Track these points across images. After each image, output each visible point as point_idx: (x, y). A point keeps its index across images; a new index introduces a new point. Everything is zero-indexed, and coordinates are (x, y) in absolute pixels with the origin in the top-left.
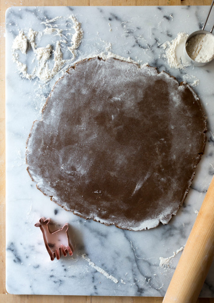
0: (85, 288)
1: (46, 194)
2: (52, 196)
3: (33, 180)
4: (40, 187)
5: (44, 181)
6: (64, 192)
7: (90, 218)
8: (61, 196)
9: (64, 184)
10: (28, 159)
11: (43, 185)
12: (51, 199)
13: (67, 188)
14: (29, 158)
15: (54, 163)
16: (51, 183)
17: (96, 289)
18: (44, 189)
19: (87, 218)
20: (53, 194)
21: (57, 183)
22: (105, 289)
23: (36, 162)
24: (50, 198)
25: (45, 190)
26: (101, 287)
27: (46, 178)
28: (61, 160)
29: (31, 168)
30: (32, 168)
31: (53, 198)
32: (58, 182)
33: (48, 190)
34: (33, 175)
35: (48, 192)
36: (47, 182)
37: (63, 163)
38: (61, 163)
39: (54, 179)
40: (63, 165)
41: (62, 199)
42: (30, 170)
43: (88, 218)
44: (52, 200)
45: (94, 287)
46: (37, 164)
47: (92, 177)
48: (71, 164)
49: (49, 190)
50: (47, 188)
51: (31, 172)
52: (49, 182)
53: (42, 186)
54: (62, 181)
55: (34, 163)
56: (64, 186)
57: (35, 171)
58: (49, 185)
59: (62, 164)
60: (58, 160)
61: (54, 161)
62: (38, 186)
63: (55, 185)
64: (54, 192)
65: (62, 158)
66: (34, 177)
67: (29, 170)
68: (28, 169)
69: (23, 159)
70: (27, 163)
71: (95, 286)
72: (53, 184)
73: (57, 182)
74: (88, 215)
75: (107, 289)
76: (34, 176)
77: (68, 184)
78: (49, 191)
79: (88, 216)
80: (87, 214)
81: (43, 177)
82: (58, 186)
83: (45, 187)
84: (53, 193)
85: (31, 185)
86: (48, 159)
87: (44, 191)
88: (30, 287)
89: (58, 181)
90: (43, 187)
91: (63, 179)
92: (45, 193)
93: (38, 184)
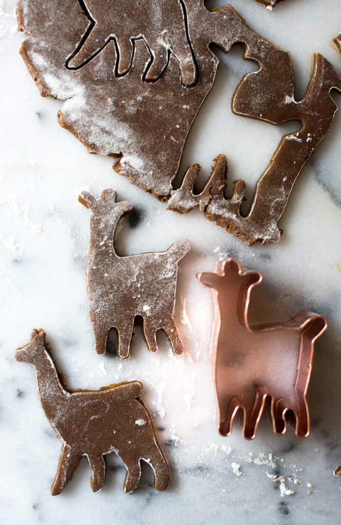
0: (246, 512)
1: (98, 144)
2: (120, 156)
3: (46, 92)
4: (73, 117)
5: (89, 97)
6: (168, 137)
7: (265, 238)
8: (156, 153)
9: (168, 106)
10: (26, 10)
11: (84, 111)
12: (117, 165)
13: (180, 121)
14: (29, 6)
15: (129, 24)
16: (116, 104)
17: (286, 512)
18: (89, 127)
19: (256, 237)
20: (122, 145)
21: (144, 103)
22: (320, 512)
23: (58, 19)
24: (112, 161)
25: (92, 128)
26: (305, 507)
27: (101, 82)
28: (157, 14)
29: (38, 44)
30: (42, 44)
31: (122, 160)
32: (144, 98)
33: (103, 130)
34: (46, 70)
35: (106, 139)
36: (102, 99)
37: (163, 26)
38: (159, 25)
39: (130, 86)
40: (165, 31)
41: (159, 167)
42: (35, 51)
43: (260, 240)
44: (118, 171)
45: (279, 506)
46: (59, 28)
47: (277, 83)
48: (199, 30)
49: (107, 129)
50: (103, 123)
51: (39, 60)
52: (109, 100)
53: (81, 115)
54: (159, 97)
55: (47, 24)
56: (168, 115)
57: (54, 56)
58: (109, 109)
59: (162, 30)
60: (146, 14)
61: (130, 15)
62: (68, 116)
63: (131, 110)
64: (130, 137)
65: (161, 7)
66: (50, 80)
67: (29, 53)
68: (25, 50)
69: (7, 15)
70: (22, 23)
71: (282, 503)
72: (123, 107)
73: (139, 98)
74: (262, 226)
75: (329, 514)
76: (51, 73)
77: (185, 107)
78: (108, 133)
79: (260, 232)
80: (257, 223)
81: (88, 79)
82: (145, 113)
83: (94, 119)
84: (123, 140)
85: (39, 114)
86: (109, 8)
87: (88, 134)
88: (34, 507)
89: (146, 94)
90: (87, 119)
91: (165, 88)
92: (91, 140)
93: (67, 106)
